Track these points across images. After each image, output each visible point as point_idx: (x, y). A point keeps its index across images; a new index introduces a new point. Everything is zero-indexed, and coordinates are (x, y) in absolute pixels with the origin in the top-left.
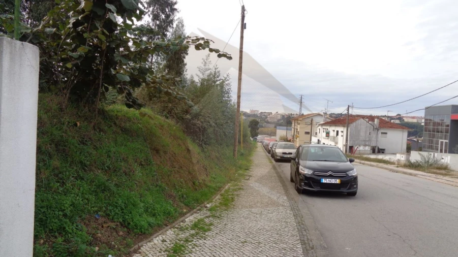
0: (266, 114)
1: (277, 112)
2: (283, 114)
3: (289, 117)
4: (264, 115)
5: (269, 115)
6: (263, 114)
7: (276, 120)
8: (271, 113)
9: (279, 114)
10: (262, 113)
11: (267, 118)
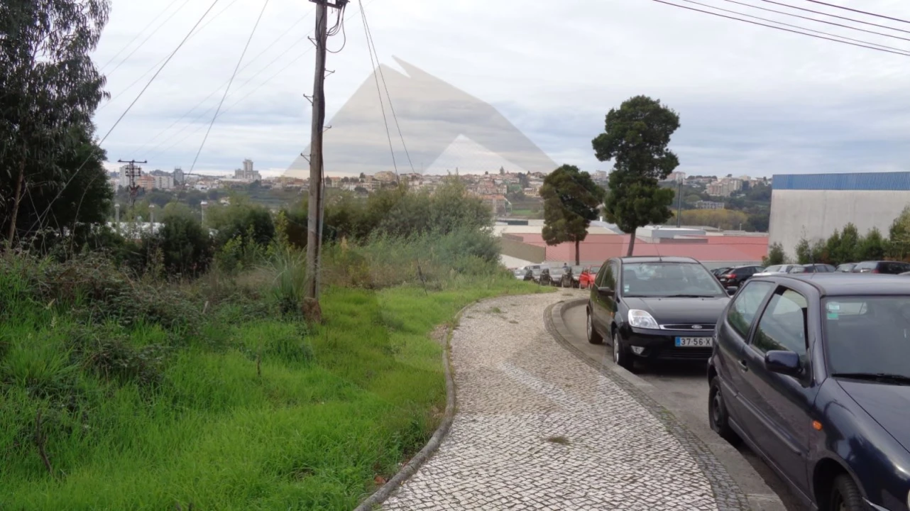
0: (701, 180)
1: (729, 175)
2: (745, 179)
3: (761, 184)
4: (698, 183)
5: (710, 181)
6: (695, 180)
7: (726, 194)
8: (715, 178)
9: (734, 179)
10: (691, 178)
11: (704, 187)
